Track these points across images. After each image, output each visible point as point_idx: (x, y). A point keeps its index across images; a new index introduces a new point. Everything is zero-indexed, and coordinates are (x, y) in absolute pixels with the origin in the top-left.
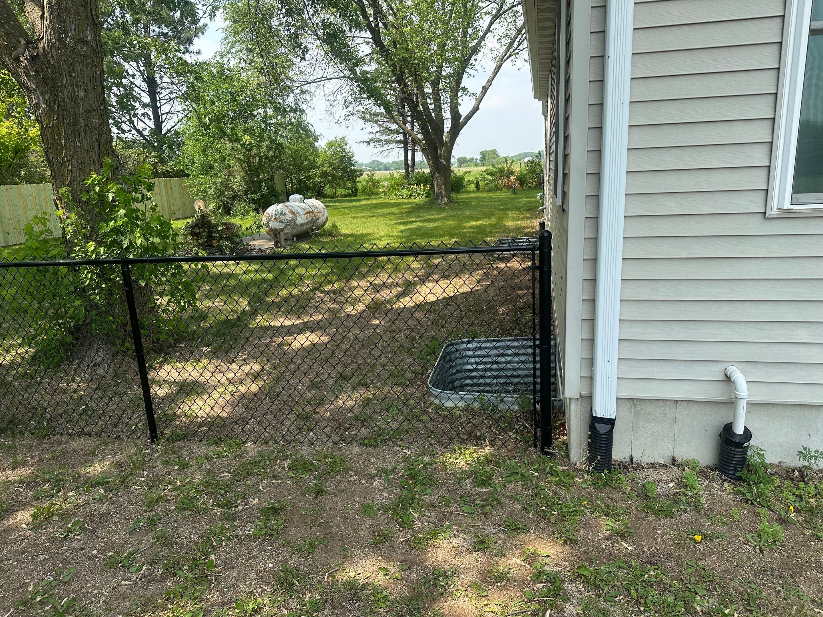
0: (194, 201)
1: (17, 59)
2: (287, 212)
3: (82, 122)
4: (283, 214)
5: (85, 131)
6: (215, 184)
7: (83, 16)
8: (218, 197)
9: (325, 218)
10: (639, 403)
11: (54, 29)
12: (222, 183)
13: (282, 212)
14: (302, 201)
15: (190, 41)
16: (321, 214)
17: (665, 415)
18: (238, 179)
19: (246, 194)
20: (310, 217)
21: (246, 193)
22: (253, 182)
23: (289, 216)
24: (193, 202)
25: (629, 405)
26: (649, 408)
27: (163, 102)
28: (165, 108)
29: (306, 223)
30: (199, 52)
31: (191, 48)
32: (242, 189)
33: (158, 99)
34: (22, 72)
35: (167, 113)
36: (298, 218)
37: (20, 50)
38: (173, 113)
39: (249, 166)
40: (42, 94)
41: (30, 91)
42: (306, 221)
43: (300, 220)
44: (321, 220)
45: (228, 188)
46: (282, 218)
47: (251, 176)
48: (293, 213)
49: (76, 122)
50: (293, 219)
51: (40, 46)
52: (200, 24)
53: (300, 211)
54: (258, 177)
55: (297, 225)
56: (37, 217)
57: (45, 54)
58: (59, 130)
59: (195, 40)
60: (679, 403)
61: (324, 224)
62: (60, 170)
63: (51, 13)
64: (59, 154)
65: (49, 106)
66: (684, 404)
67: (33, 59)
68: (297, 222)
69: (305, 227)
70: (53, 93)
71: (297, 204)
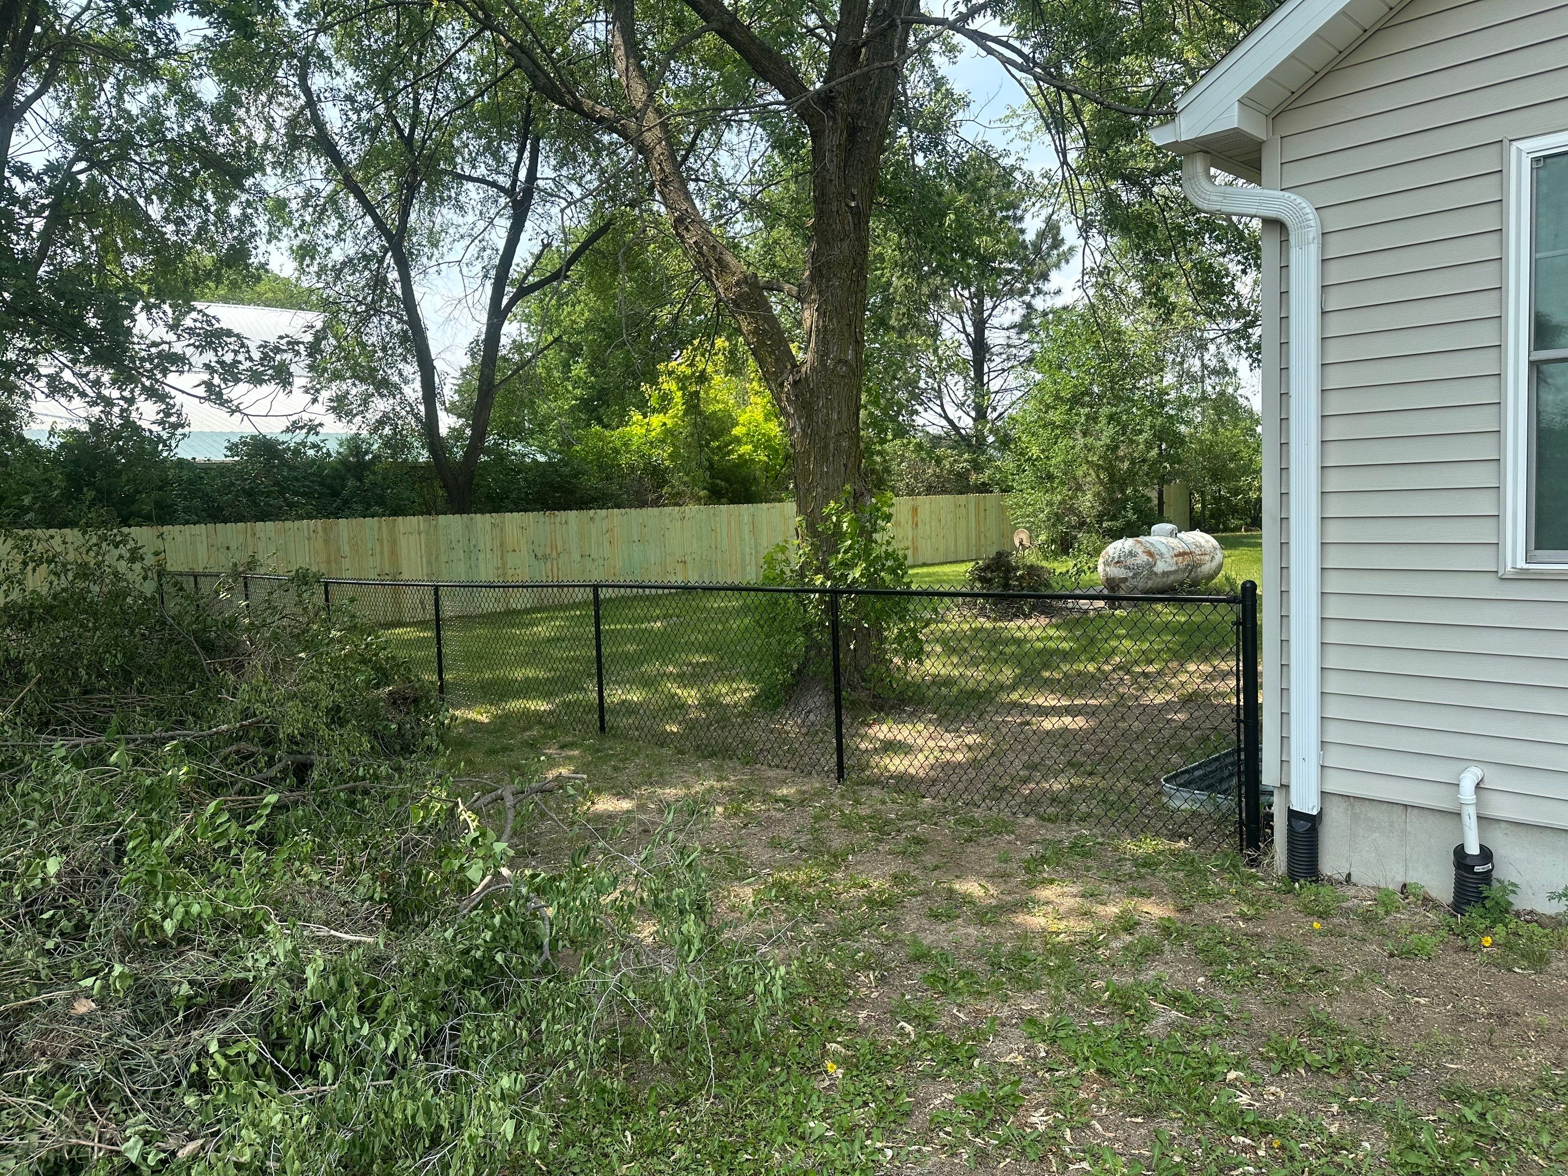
0: (1015, 528)
1: (782, 385)
2: (1140, 551)
3: (832, 446)
4: (1132, 554)
5: (834, 456)
6: (1049, 504)
7: (847, 335)
8: (1054, 525)
9: (1215, 564)
10: (1357, 804)
11: (817, 352)
12: (1063, 502)
13: (1130, 552)
14: (1172, 534)
15: (1045, 277)
16: (1207, 558)
17: (1391, 825)
18: (1089, 496)
19: (1100, 522)
20: (1183, 562)
21: (1100, 518)
22: (1114, 501)
23: (1142, 558)
24: (1013, 533)
25: (1344, 805)
26: (1372, 812)
27: (992, 375)
28: (995, 385)
29: (1175, 572)
30: (1058, 292)
31: (1046, 287)
32: (1095, 512)
33: (986, 370)
34: (784, 396)
35: (997, 392)
36: (1158, 562)
37: (785, 375)
38: (1006, 390)
39: (1112, 477)
40: (799, 419)
41: (788, 416)
42: (1174, 568)
43: (1160, 567)
44: (1207, 568)
45: (1072, 510)
46: (1130, 561)
47: (1111, 491)
48: (1150, 554)
49: (826, 447)
50: (1148, 563)
51: (803, 370)
52: (1065, 248)
53: (1164, 550)
54: (1123, 491)
55: (1156, 574)
56: (778, 545)
57: (807, 379)
58: (809, 455)
59: (1054, 274)
60: (1409, 810)
61: (1212, 577)
62: (806, 497)
63: (817, 336)
64: (806, 480)
65: (803, 430)
66: (1416, 811)
67: (795, 383)
68: (1155, 569)
69: (1172, 578)
70: (809, 417)
71: (1163, 539)
